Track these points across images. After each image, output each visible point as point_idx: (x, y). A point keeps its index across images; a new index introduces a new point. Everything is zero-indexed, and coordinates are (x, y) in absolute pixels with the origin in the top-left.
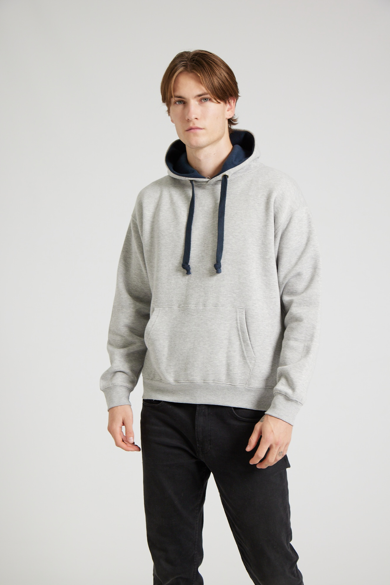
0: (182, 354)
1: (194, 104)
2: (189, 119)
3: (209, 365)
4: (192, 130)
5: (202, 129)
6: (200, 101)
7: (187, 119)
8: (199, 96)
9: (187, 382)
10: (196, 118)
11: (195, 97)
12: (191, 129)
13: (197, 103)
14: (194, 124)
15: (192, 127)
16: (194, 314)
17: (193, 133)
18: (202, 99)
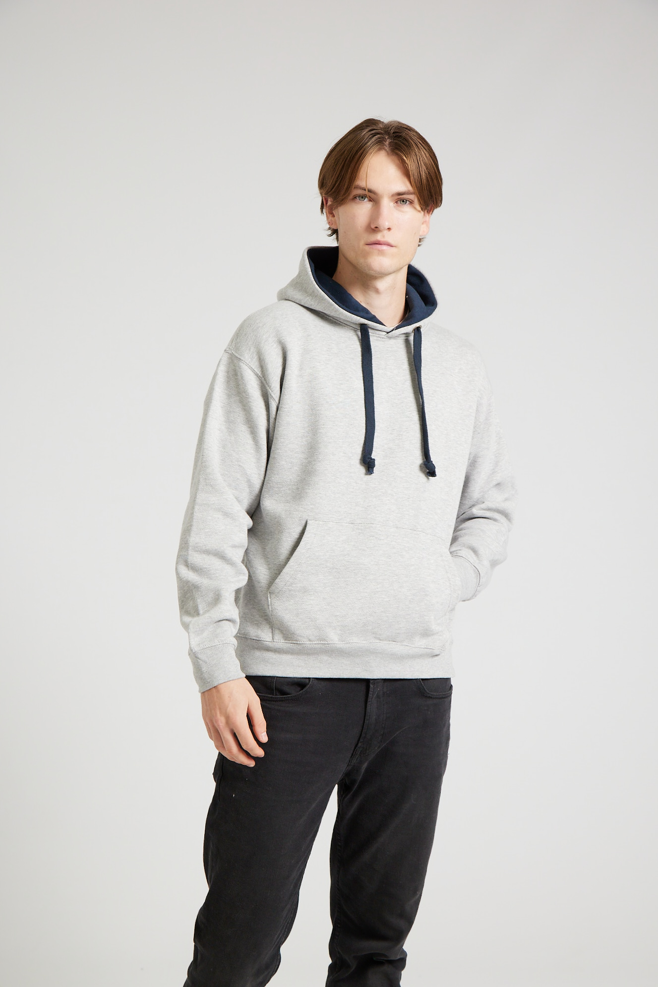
0: (359, 600)
1: (387, 205)
2: (376, 227)
3: (404, 621)
4: (378, 246)
5: (392, 246)
6: (396, 202)
7: (373, 227)
8: (399, 194)
9: (364, 642)
10: (389, 229)
11: (393, 196)
12: (378, 243)
13: (392, 204)
14: (384, 236)
15: (379, 241)
16: (383, 538)
17: (379, 250)
18: (400, 199)
